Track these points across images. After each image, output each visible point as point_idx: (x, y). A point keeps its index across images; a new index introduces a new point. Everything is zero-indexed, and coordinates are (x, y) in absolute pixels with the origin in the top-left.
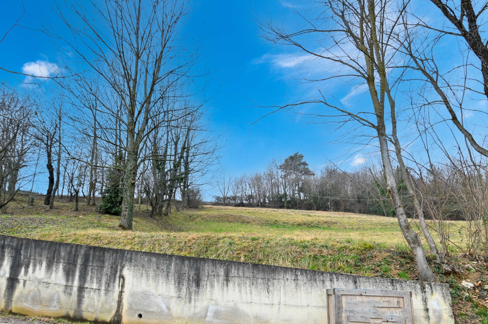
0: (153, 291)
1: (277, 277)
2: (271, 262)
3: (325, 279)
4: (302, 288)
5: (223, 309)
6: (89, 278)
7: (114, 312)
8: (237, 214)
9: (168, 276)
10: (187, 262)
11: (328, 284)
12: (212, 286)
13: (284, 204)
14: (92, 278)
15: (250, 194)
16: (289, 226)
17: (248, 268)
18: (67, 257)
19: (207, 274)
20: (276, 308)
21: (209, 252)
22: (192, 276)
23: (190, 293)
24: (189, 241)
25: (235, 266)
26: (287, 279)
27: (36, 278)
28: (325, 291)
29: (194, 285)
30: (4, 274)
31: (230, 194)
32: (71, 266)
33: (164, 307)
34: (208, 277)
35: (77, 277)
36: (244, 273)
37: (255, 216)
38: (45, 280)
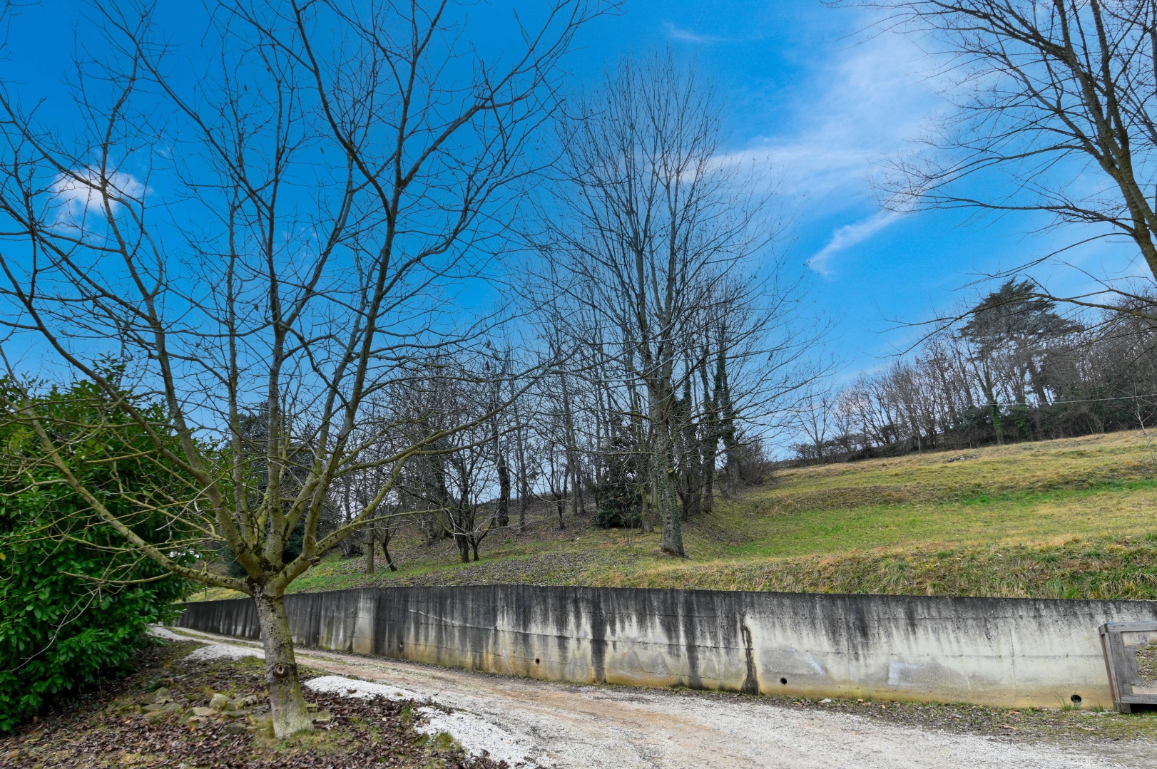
0: (796, 646)
1: (1001, 614)
2: (985, 592)
3: (1093, 611)
4: (1052, 629)
5: (915, 667)
6: (698, 633)
7: (744, 677)
8: (865, 485)
9: (813, 623)
10: (839, 603)
11: (1101, 620)
12: (889, 635)
13: (993, 430)
14: (703, 633)
15: (887, 422)
16: (1018, 494)
17: (946, 604)
18: (662, 608)
19: (876, 618)
20: (1007, 663)
21: (865, 584)
22: (852, 621)
23: (855, 647)
24: (825, 569)
25: (921, 603)
26: (1021, 617)
27: (628, 638)
28: (1096, 630)
29: (859, 635)
30: (586, 636)
31: (831, 434)
32: (670, 618)
33: (818, 668)
34: (879, 621)
35: (682, 633)
36: (939, 612)
37: (915, 483)
38: (640, 640)
